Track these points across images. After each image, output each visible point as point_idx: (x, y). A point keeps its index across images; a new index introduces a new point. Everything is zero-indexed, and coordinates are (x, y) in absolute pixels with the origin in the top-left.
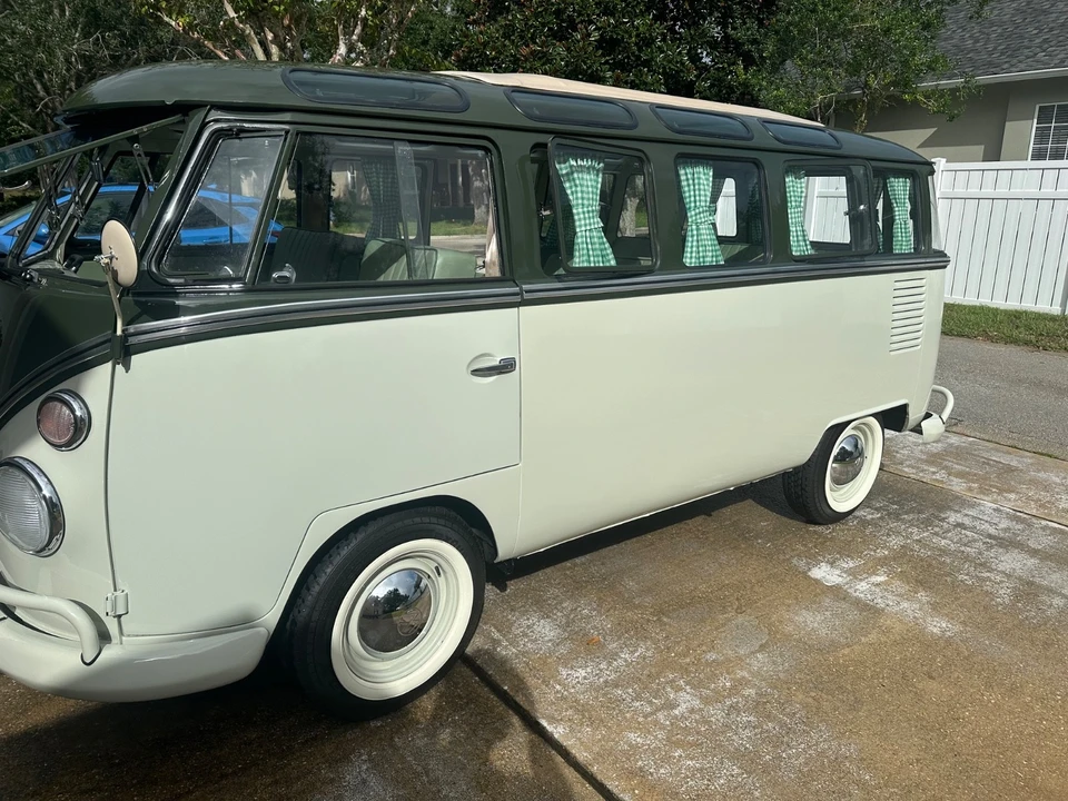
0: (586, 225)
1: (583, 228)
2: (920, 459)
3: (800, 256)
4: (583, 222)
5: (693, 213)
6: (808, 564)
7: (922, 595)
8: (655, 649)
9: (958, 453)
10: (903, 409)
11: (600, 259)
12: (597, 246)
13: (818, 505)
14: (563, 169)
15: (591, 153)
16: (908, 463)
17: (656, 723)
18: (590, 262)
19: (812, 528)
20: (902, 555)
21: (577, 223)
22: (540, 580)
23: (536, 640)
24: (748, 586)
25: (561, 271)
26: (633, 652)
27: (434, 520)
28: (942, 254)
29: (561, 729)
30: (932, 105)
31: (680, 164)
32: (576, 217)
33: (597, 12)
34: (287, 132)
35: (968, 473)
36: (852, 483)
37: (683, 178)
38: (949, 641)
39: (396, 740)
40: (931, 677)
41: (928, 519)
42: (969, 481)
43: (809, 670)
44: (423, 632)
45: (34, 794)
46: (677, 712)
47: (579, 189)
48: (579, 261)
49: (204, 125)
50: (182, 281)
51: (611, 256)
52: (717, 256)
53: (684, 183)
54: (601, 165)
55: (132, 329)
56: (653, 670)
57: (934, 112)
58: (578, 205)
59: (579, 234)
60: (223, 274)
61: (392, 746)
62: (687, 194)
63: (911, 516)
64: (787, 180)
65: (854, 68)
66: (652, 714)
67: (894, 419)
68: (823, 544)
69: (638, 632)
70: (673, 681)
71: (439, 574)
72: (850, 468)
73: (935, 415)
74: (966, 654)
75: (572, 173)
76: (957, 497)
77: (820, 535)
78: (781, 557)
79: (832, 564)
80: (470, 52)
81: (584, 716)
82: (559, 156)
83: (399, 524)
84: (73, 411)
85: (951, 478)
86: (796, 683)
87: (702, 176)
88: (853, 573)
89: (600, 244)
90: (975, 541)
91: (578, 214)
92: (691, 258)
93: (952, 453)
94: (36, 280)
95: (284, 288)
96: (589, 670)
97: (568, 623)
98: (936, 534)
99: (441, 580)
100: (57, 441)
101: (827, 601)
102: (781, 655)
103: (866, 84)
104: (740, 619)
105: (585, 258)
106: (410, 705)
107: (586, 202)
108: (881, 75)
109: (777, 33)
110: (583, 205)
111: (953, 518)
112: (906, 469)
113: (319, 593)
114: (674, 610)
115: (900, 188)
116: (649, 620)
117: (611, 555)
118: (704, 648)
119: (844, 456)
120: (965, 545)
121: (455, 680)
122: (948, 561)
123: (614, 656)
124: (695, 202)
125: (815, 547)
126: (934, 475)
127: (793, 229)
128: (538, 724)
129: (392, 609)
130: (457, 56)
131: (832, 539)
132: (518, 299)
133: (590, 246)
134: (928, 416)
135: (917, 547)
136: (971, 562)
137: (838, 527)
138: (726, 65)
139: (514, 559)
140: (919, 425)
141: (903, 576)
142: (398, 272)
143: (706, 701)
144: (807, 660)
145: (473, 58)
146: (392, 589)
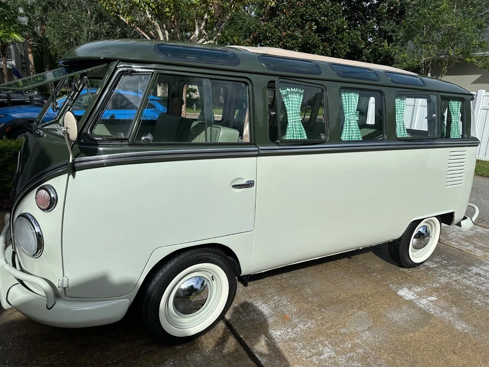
0: (293, 119)
1: (292, 121)
2: (461, 238)
3: (402, 138)
4: (291, 118)
5: (347, 115)
6: (397, 287)
7: (455, 309)
8: (316, 324)
9: (481, 237)
10: (452, 215)
11: (299, 135)
12: (298, 129)
13: (405, 258)
14: (283, 92)
15: (298, 86)
16: (454, 240)
17: (312, 362)
18: (294, 137)
19: (401, 269)
20: (446, 287)
21: (289, 118)
22: (265, 284)
23: (259, 314)
24: (366, 296)
25: (278, 141)
26: (305, 325)
27: (212, 254)
28: (476, 139)
29: (265, 360)
30: (480, 64)
31: (342, 92)
32: (288, 116)
33: (319, 16)
34: (153, 73)
35: (485, 247)
36: (423, 249)
37: (343, 98)
38: (466, 335)
39: (187, 356)
40: (454, 353)
41: (462, 270)
42: (485, 251)
43: (391, 343)
44: (204, 307)
45: (25, 364)
46: (322, 357)
47: (291, 102)
48: (289, 136)
49: (116, 69)
50: (101, 139)
51: (305, 134)
52: (358, 136)
53: (344, 101)
54: (303, 91)
55: (77, 160)
56: (314, 335)
57: (481, 68)
58: (289, 110)
59: (289, 123)
60: (119, 137)
61: (185, 359)
62: (345, 106)
63: (453, 267)
64: (396, 101)
65: (442, 45)
66: (310, 357)
67: (447, 219)
68: (406, 278)
69: (309, 315)
70: (322, 341)
71: (213, 280)
72: (423, 242)
73: (468, 218)
74: (474, 342)
75: (288, 95)
76: (478, 259)
77: (405, 273)
78: (384, 283)
79: (409, 289)
80: (259, 34)
81: (277, 354)
82: (282, 86)
83: (194, 256)
84: (50, 194)
85: (476, 249)
86: (384, 349)
87: (353, 98)
88: (420, 295)
89: (300, 128)
90: (485, 283)
91: (290, 114)
92: (345, 136)
93: (478, 236)
94: (41, 135)
95: (147, 144)
96: (282, 332)
97: (275, 307)
98: (465, 278)
99: (214, 282)
100: (42, 207)
101: (405, 308)
102: (378, 333)
103: (448, 53)
104: (360, 313)
105: (291, 135)
106: (196, 340)
107: (293, 108)
108: (456, 48)
109: (404, 27)
110: (292, 110)
111: (475, 270)
112: (453, 243)
113: (155, 285)
114: (328, 305)
115: (455, 106)
116: (315, 310)
117: (301, 275)
118: (340, 326)
119: (420, 236)
120: (480, 285)
121: (218, 330)
122: (470, 292)
123: (295, 326)
124: (349, 110)
125: (402, 279)
126: (468, 247)
127: (398, 124)
128: (255, 356)
129: (190, 294)
130: (254, 36)
131: (411, 276)
132: (257, 153)
133: (295, 129)
134: (465, 218)
135: (454, 284)
136: (482, 294)
137: (415, 269)
138: (379, 43)
139: (250, 275)
140: (460, 223)
141: (445, 298)
142: (200, 138)
143: (337, 353)
144: (391, 337)
145: (261, 36)
146: (190, 285)
